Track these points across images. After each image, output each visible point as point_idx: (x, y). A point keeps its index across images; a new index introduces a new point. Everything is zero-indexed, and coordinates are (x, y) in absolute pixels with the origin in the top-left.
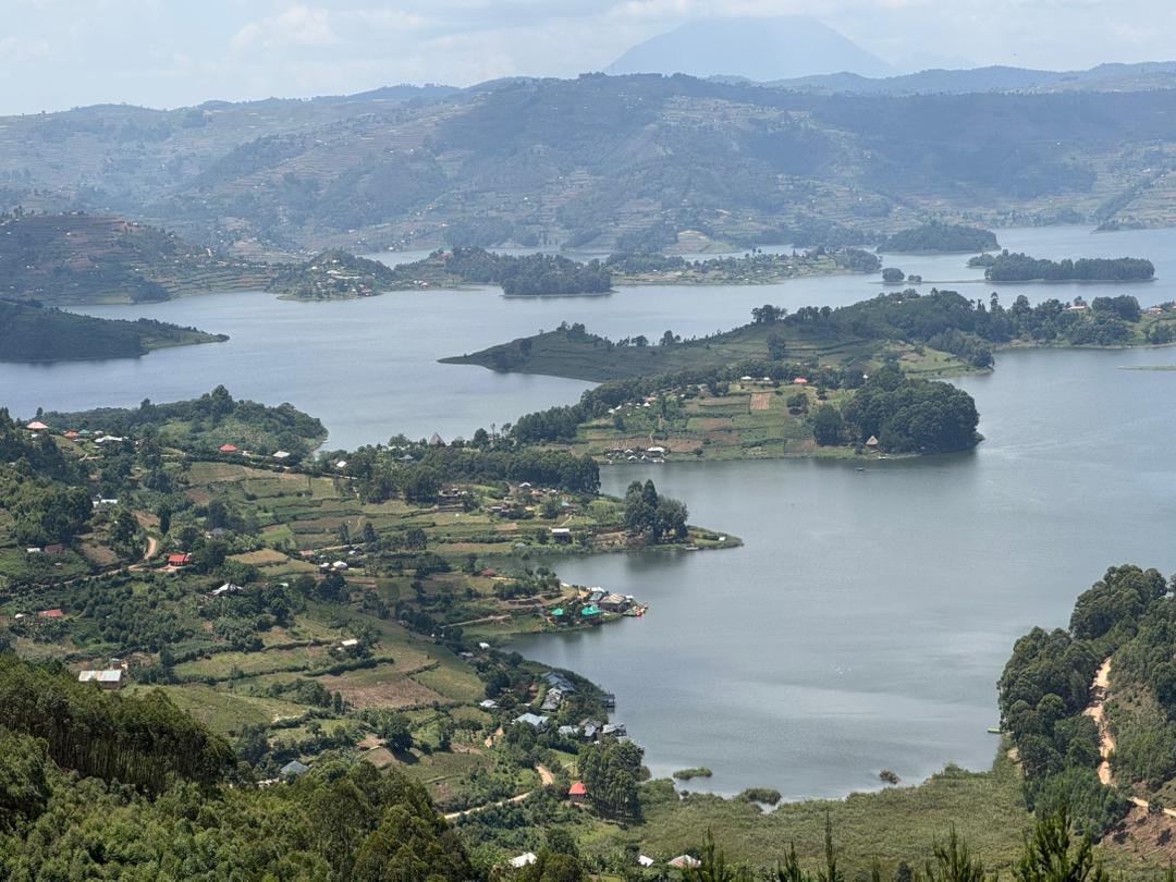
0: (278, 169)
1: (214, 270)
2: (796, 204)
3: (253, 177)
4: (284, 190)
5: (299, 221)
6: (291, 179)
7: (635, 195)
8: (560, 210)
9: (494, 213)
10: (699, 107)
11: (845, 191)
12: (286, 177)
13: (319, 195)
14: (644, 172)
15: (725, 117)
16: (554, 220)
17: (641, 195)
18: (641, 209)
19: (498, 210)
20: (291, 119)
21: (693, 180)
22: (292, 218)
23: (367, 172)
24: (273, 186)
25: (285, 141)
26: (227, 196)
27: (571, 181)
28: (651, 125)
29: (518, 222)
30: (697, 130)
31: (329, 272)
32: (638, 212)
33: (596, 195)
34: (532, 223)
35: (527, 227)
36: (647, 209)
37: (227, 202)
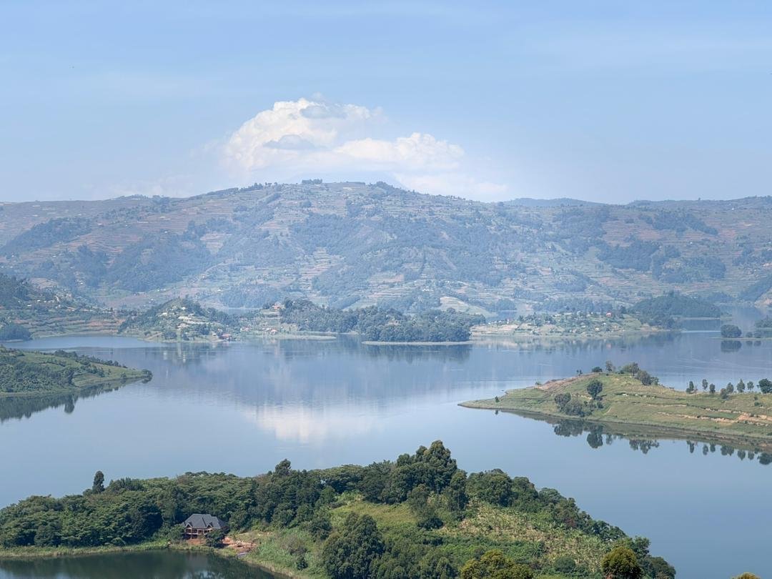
0: (71, 243)
2: (512, 280)
3: (51, 248)
4: (78, 259)
5: (96, 285)
6: (84, 250)
7: (379, 269)
8: (316, 280)
9: (261, 282)
10: (411, 205)
11: (549, 272)
12: (80, 249)
13: (108, 264)
14: (385, 251)
15: (431, 213)
16: (309, 288)
17: (384, 269)
18: (386, 280)
19: (264, 278)
20: (67, 210)
21: (427, 259)
22: (88, 282)
23: (150, 247)
24: (70, 256)
25: (73, 222)
26: (31, 263)
27: (315, 259)
28: (376, 216)
29: (284, 289)
30: (414, 221)
31: (180, 318)
32: (384, 283)
33: (345, 269)
34: (295, 291)
35: (291, 293)
36: (391, 281)
37: (31, 268)
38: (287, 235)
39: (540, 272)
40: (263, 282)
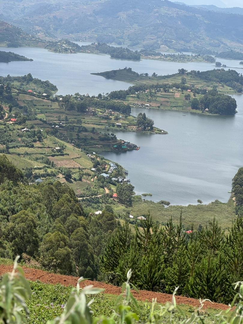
0: (52, 14)
1: (31, 41)
2: (194, 41)
3: (44, 15)
4: (53, 20)
5: (56, 29)
6: (55, 17)
8: (129, 35)
9: (110, 34)
10: (171, 10)
11: (208, 39)
13: (62, 23)
14: (153, 27)
15: (177, 14)
16: (127, 38)
17: (151, 34)
18: (151, 38)
19: (112, 33)
21: (166, 31)
22: (54, 29)
23: (77, 18)
24: (50, 19)
25: (54, 6)
27: (133, 27)
28: (157, 14)
29: (117, 37)
30: (169, 17)
31: (63, 45)
32: (150, 39)
33: (139, 32)
34: (121, 38)
35: (119, 39)
36: (153, 38)
37: (37, 22)
38: (125, 18)
39: (206, 39)
40: (110, 35)
